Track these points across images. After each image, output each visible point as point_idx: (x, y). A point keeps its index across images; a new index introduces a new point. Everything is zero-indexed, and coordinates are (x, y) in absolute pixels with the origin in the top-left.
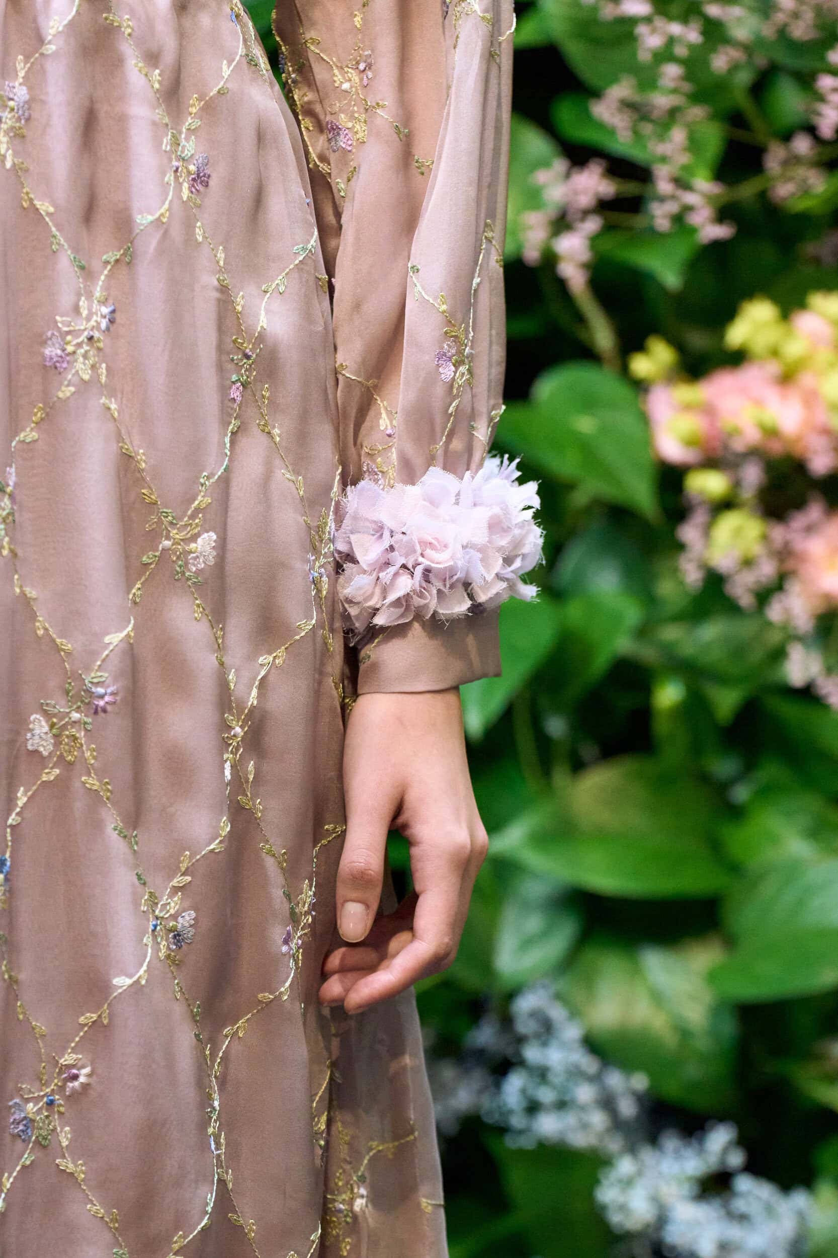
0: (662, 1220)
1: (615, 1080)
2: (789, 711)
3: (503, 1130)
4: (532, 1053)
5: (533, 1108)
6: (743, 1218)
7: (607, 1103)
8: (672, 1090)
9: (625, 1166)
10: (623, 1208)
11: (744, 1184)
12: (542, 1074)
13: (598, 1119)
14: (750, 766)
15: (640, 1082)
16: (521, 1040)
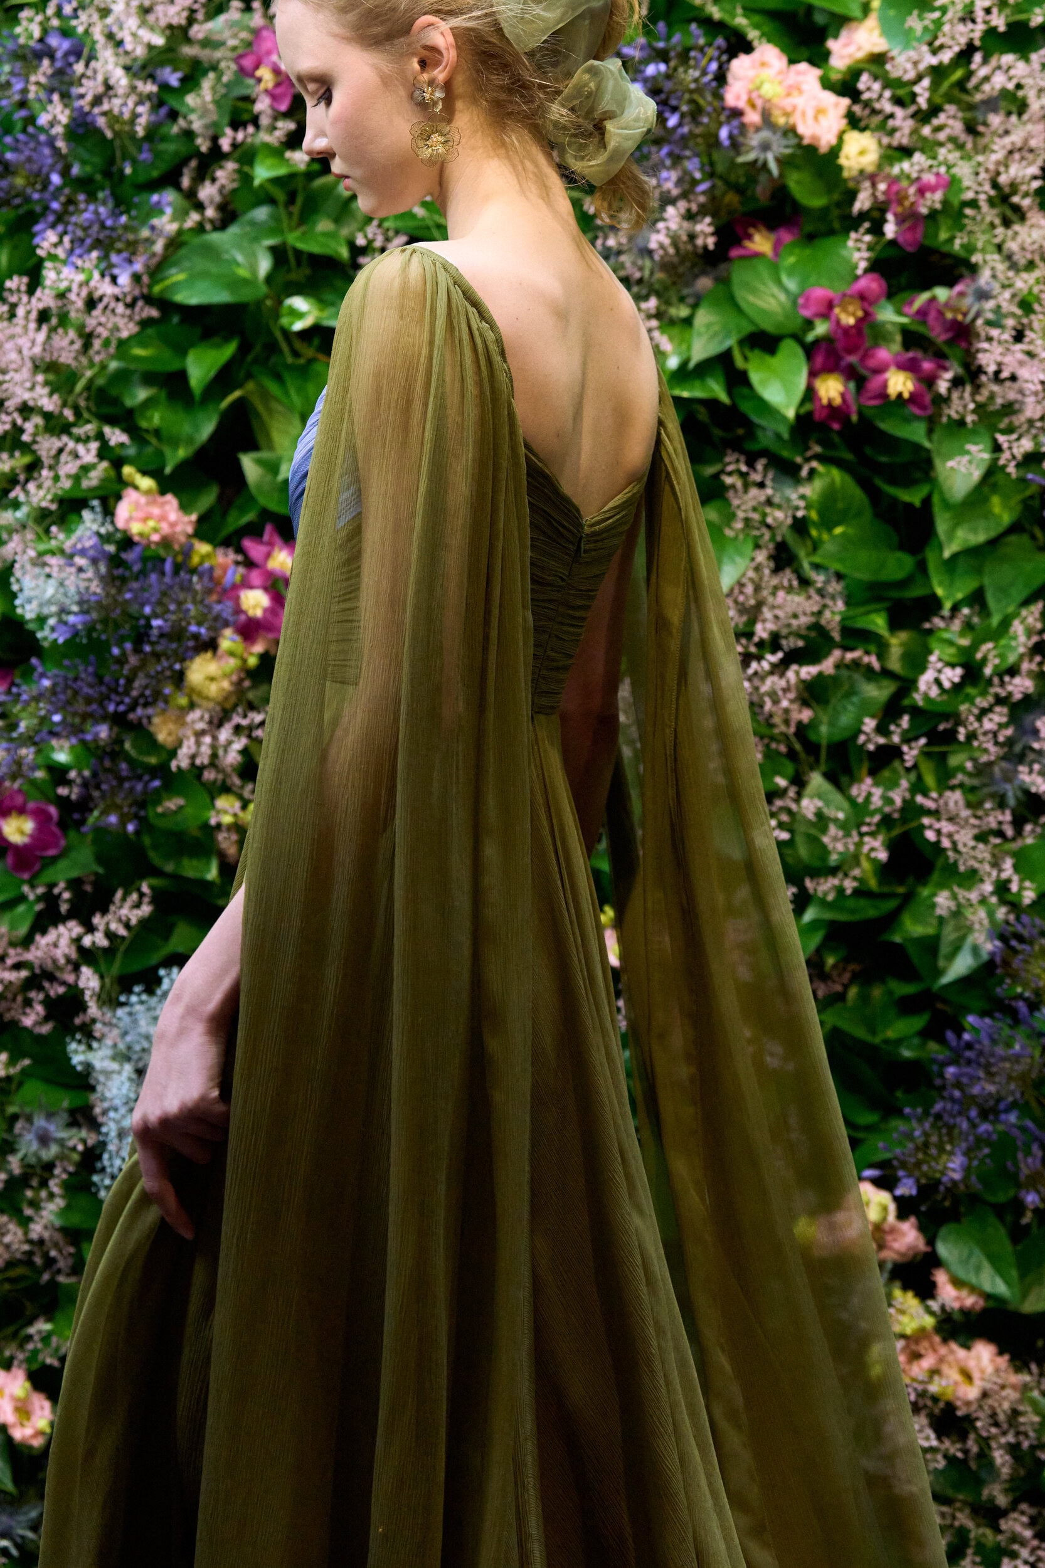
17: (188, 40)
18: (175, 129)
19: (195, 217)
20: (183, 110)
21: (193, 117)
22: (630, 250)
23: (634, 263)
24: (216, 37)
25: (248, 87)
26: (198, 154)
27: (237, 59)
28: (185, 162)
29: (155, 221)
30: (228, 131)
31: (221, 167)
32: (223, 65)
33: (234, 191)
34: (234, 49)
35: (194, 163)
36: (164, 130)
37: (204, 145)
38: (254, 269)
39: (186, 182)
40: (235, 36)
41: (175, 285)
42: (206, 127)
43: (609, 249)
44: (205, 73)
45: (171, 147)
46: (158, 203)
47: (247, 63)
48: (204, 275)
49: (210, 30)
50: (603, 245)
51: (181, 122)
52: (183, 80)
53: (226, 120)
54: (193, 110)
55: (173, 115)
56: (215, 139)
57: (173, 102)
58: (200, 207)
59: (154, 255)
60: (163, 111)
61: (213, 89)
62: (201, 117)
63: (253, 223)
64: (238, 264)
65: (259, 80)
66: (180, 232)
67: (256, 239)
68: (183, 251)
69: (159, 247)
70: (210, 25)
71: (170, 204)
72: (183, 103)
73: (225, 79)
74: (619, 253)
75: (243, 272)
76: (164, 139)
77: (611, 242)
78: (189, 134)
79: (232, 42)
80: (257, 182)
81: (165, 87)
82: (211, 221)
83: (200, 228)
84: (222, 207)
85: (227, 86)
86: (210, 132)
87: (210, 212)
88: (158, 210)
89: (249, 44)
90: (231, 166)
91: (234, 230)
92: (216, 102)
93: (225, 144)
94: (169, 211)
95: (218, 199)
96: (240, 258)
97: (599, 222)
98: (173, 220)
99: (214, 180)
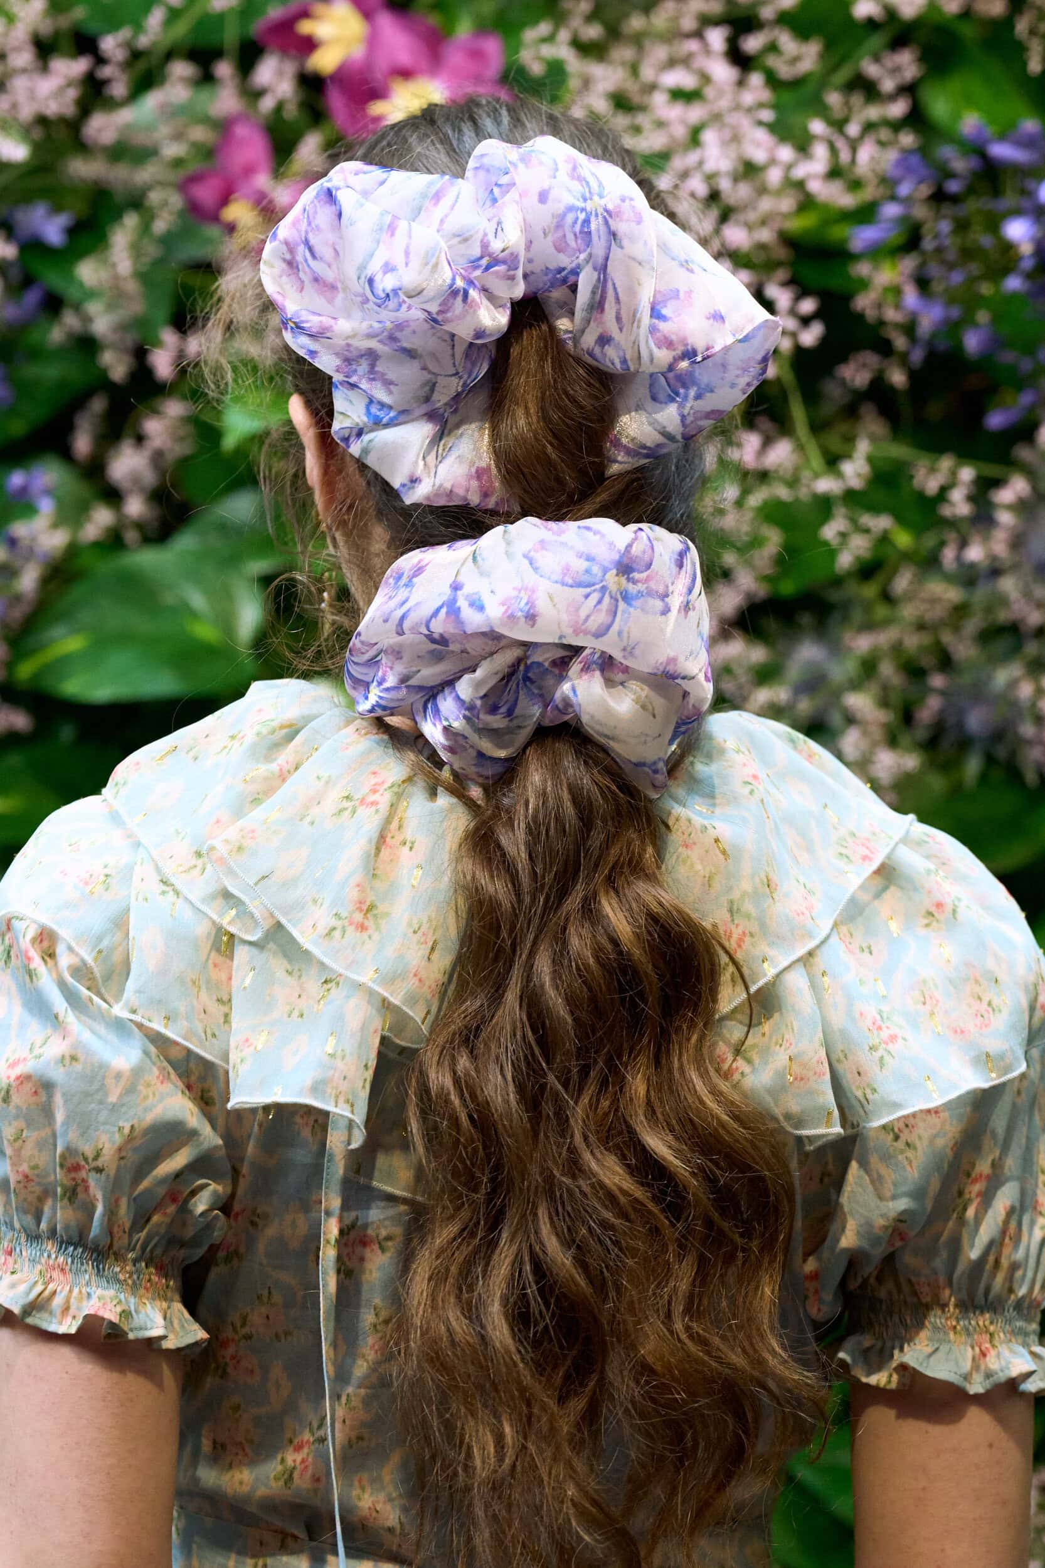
17: (82, 147)
18: (56, 335)
19: (102, 518)
20: (72, 293)
21: (94, 308)
22: (1015, 567)
23: (1027, 595)
24: (140, 139)
25: (209, 241)
26: (104, 384)
27: (185, 185)
28: (78, 402)
29: (20, 529)
30: (169, 337)
31: (156, 412)
32: (154, 197)
33: (184, 462)
34: (178, 163)
35: (98, 405)
36: (34, 336)
37: (116, 365)
38: (226, 621)
39: (83, 443)
40: (178, 136)
41: (64, 664)
42: (122, 328)
43: (972, 566)
44: (116, 215)
45: (50, 372)
46: (24, 491)
47: (205, 193)
48: (123, 639)
49: (128, 127)
50: (959, 558)
51: (70, 320)
52: (73, 231)
53: (163, 312)
54: (92, 294)
55: (53, 305)
56: (140, 354)
57: (52, 279)
58: (113, 496)
59: (17, 598)
60: (32, 297)
61: (136, 249)
62: (110, 307)
63: (224, 528)
64: (193, 614)
65: (231, 228)
66: (73, 550)
67: (232, 561)
68: (78, 591)
69: (28, 580)
70: (126, 116)
71: (48, 492)
72: (70, 277)
73: (160, 226)
74: (995, 571)
75: (205, 632)
76: (36, 354)
77: (975, 553)
78: (87, 345)
79: (172, 150)
80: (230, 442)
81: (33, 247)
82: (139, 526)
83: (114, 541)
84: (159, 496)
85: (168, 241)
86: (130, 339)
87: (135, 507)
88: (23, 505)
89: (209, 153)
90: (175, 408)
91: (185, 542)
92: (143, 277)
93: (162, 364)
94: (46, 507)
95: (149, 478)
96: (198, 600)
97: (946, 511)
98: (55, 526)
99: (140, 439)
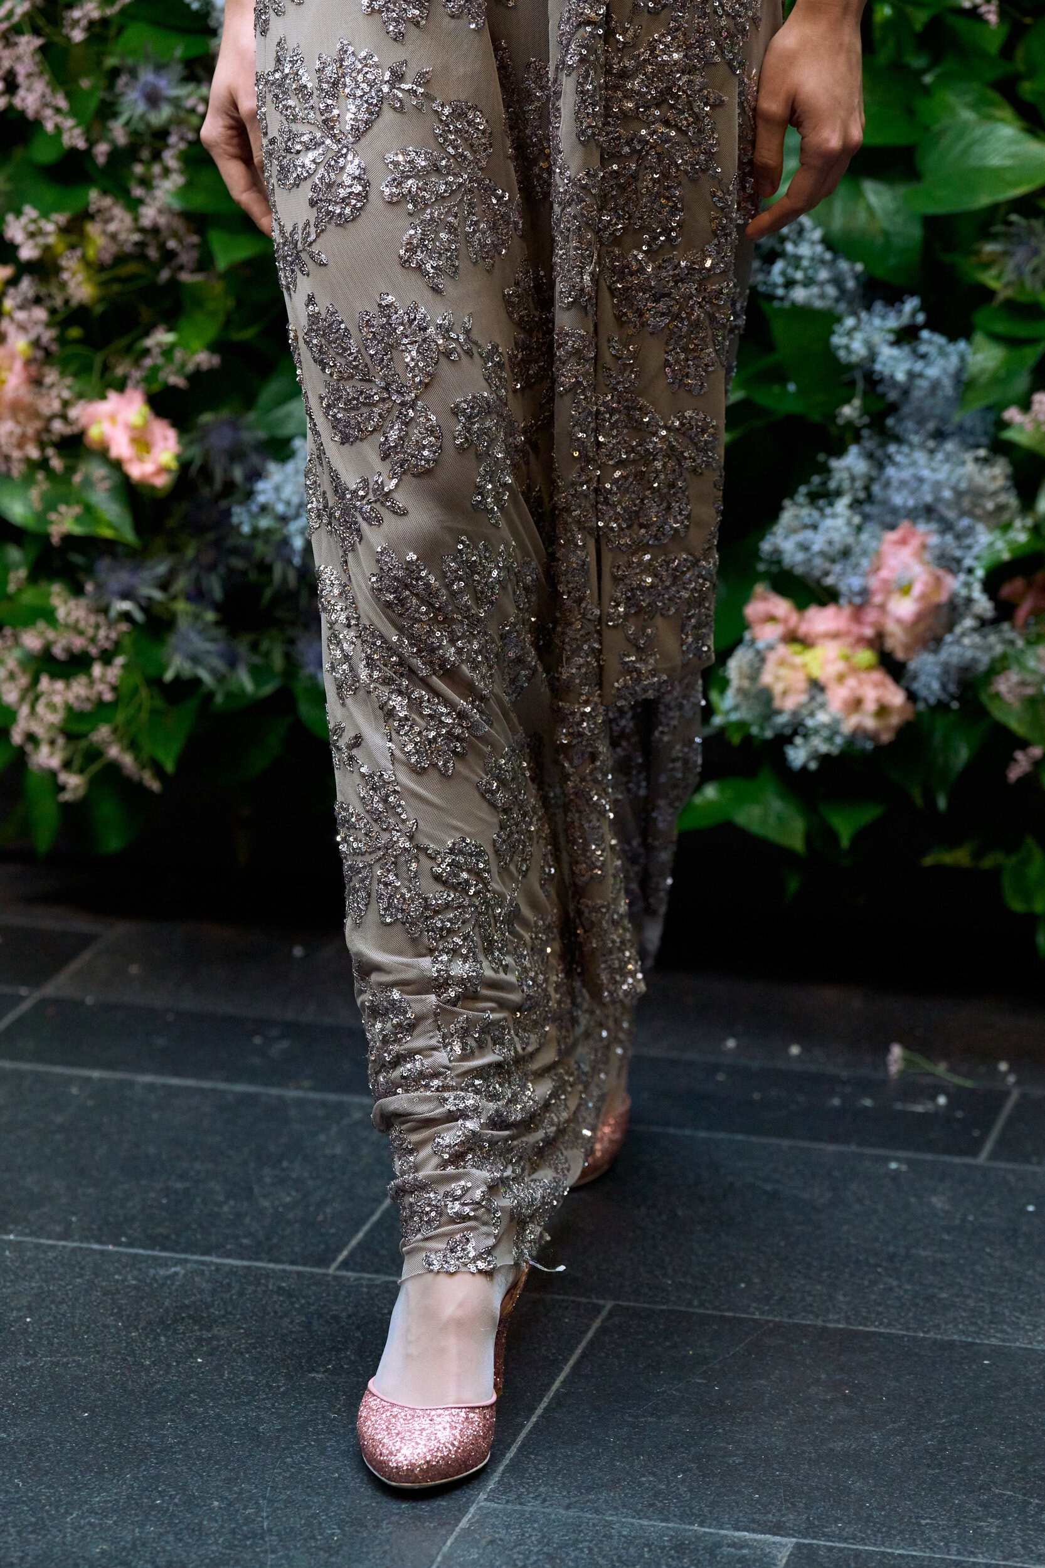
0: (873, 356)
1: (844, 265)
2: (961, 24)
3: (771, 297)
4: (789, 247)
5: (790, 284)
6: (923, 357)
7: (837, 281)
8: (879, 272)
9: (850, 322)
10: (847, 348)
11: (925, 334)
12: (796, 261)
13: (831, 291)
14: (935, 62)
15: (859, 267)
16: (783, 240)
